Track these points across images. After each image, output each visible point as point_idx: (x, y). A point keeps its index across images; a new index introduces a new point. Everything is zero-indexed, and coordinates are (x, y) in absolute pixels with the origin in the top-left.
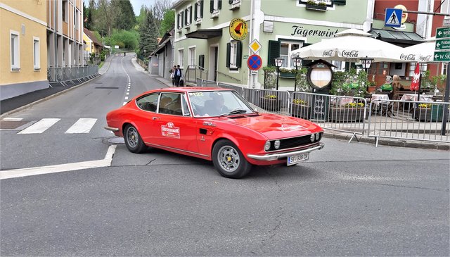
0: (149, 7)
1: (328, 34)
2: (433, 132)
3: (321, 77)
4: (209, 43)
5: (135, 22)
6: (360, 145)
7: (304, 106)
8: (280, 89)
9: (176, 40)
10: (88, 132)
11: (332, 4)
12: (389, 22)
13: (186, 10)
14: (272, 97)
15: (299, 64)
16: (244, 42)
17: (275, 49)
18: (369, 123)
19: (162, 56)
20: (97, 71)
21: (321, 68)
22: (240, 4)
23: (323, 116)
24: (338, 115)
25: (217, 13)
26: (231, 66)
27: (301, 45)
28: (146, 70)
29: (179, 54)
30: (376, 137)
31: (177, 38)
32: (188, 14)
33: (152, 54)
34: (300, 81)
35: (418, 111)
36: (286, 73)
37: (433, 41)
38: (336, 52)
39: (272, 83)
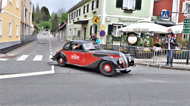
0: (55, 12)
1: (134, 22)
2: (182, 63)
3: (132, 40)
4: (83, 26)
5: (50, 18)
6: (152, 68)
7: (125, 51)
8: (113, 44)
11: (135, 9)
12: (163, 17)
13: (73, 13)
14: (110, 47)
15: (122, 34)
16: (98, 26)
18: (156, 59)
19: (61, 32)
21: (132, 36)
22: (97, 10)
23: (134, 56)
24: (140, 55)
25: (86, 14)
27: (122, 26)
28: (55, 37)
29: (69, 30)
30: (159, 65)
31: (69, 24)
32: (74, 14)
33: (57, 30)
34: (123, 41)
35: (175, 54)
36: (116, 37)
37: (181, 25)
38: (139, 29)
39: (110, 42)
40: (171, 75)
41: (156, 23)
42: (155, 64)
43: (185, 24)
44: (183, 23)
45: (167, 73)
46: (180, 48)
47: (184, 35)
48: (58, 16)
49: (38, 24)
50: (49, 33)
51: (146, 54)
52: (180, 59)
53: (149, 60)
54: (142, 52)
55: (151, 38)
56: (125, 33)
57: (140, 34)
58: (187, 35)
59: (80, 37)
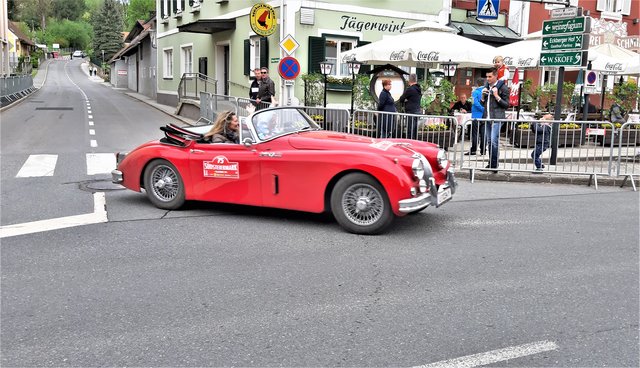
1: (392, 29)
4: (215, 40)
7: (367, 129)
8: (328, 106)
9: (159, 35)
10: (51, 174)
12: (482, 13)
14: (316, 116)
15: (356, 71)
16: (271, 39)
17: (319, 48)
19: (133, 58)
20: (32, 83)
26: (252, 74)
27: (355, 43)
28: (108, 80)
29: (165, 55)
30: (471, 170)
31: (160, 32)
33: (116, 56)
34: (359, 95)
35: (518, 134)
36: (335, 83)
37: (535, 38)
38: (410, 54)
39: (316, 98)
40: (505, 202)
41: (461, 33)
42: (458, 169)
43: (545, 36)
44: (539, 34)
45: (492, 196)
46: (534, 114)
47: (547, 73)
49: (34, 33)
50: (83, 65)
51: (431, 136)
55: (447, 83)
56: (365, 69)
57: (413, 71)
58: (554, 73)
59: (208, 80)
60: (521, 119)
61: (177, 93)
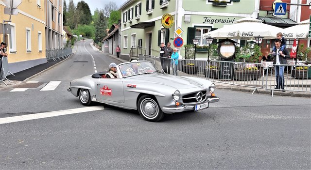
0: (99, 10)
1: (228, 22)
2: (308, 86)
3: (227, 51)
4: (146, 31)
5: (92, 19)
6: (260, 95)
7: (217, 70)
8: (196, 59)
11: (231, 1)
12: (277, 12)
13: (129, 11)
14: (191, 64)
15: (211, 42)
16: (170, 29)
17: (192, 33)
18: (267, 81)
19: (111, 41)
20: (71, 51)
21: (227, 45)
22: (168, 4)
23: (230, 77)
24: (241, 76)
25: (151, 11)
27: (209, 29)
28: (101, 50)
29: (124, 39)
30: (271, 90)
31: (123, 29)
32: (131, 12)
33: (104, 39)
34: (212, 54)
35: (297, 72)
36: (200, 48)
37: (305, 24)
38: (238, 33)
39: (190, 56)
40: (291, 107)
41: (264, 22)
42: (264, 89)
45: (284, 104)
46: (305, 62)
48: (105, 15)
49: (72, 30)
50: (91, 43)
51: (250, 73)
52: (305, 79)
53: (254, 82)
54: (243, 71)
55: (257, 47)
56: (214, 41)
57: (239, 41)
59: (142, 49)
60: (298, 65)
61: (129, 55)
